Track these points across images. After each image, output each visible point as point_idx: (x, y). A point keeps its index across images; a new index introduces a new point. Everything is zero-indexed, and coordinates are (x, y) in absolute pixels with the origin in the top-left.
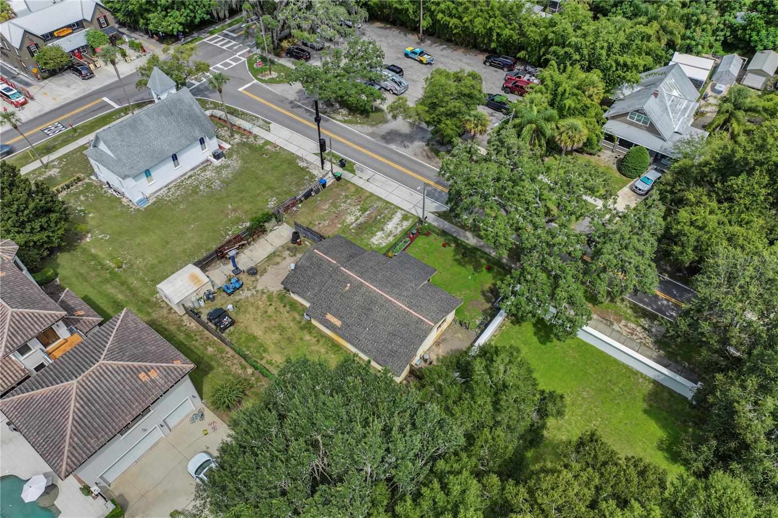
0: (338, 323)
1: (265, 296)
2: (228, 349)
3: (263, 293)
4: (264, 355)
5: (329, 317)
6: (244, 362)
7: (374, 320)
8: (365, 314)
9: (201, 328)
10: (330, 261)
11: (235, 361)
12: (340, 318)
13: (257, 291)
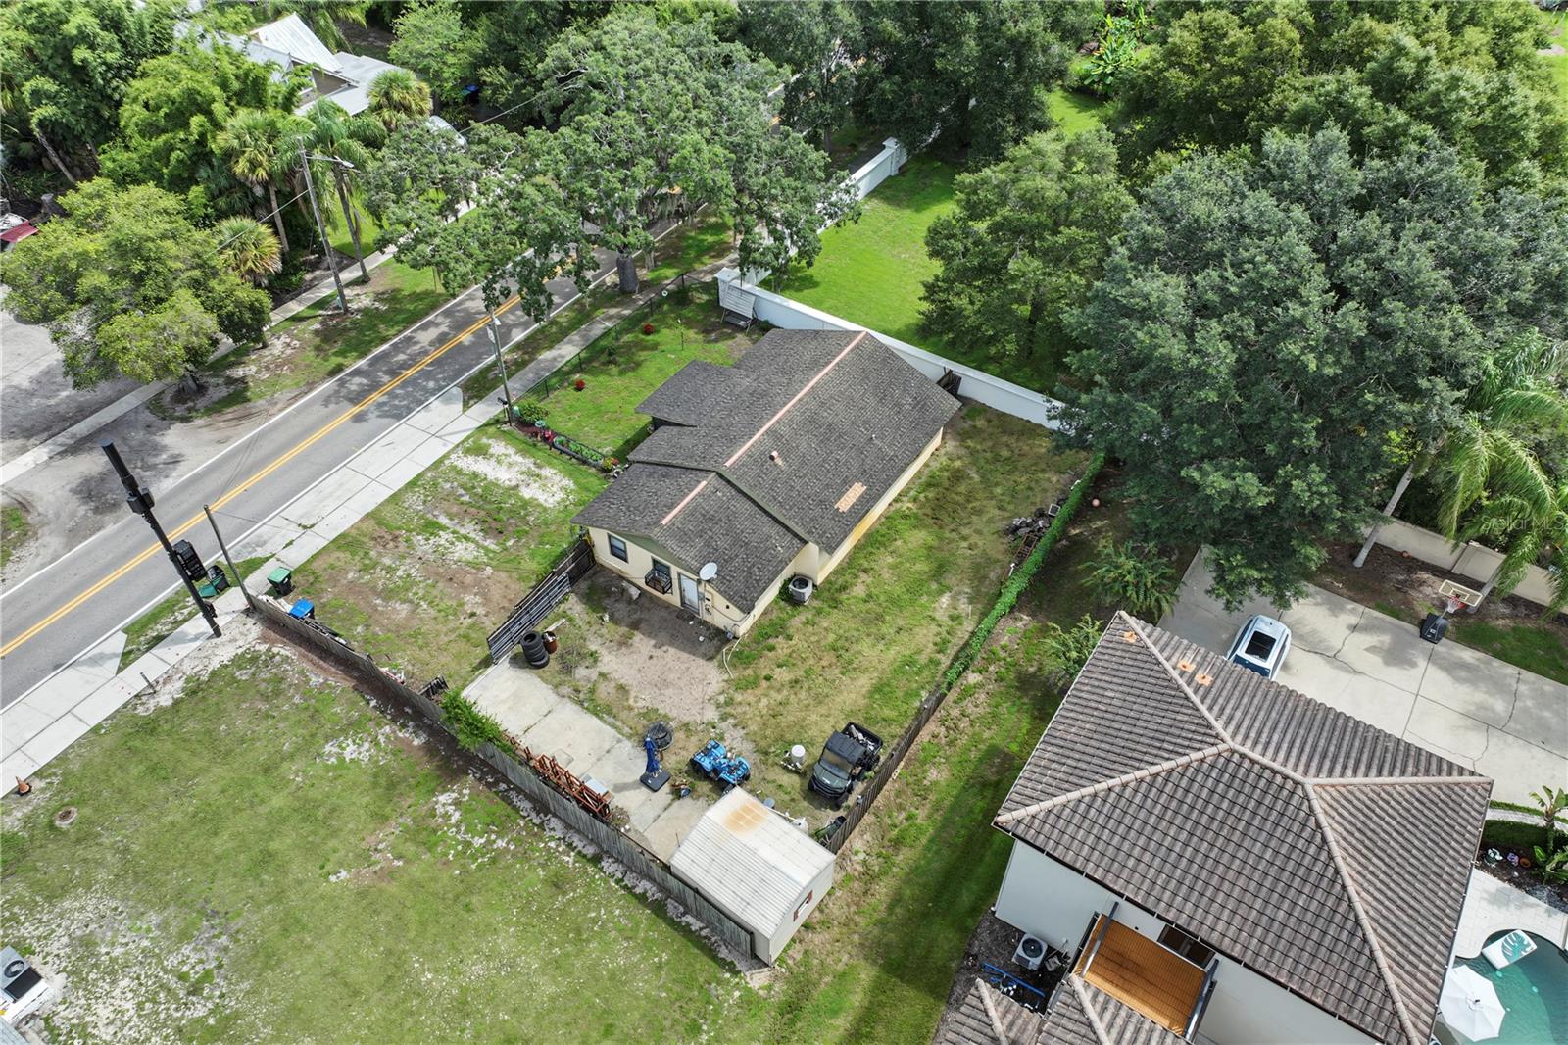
0: (857, 491)
1: (738, 697)
2: (924, 736)
3: (730, 702)
4: (923, 659)
5: (845, 504)
6: (952, 696)
7: (853, 423)
8: (840, 436)
9: (868, 818)
10: (699, 495)
11: (955, 712)
12: (847, 484)
13: (723, 718)
